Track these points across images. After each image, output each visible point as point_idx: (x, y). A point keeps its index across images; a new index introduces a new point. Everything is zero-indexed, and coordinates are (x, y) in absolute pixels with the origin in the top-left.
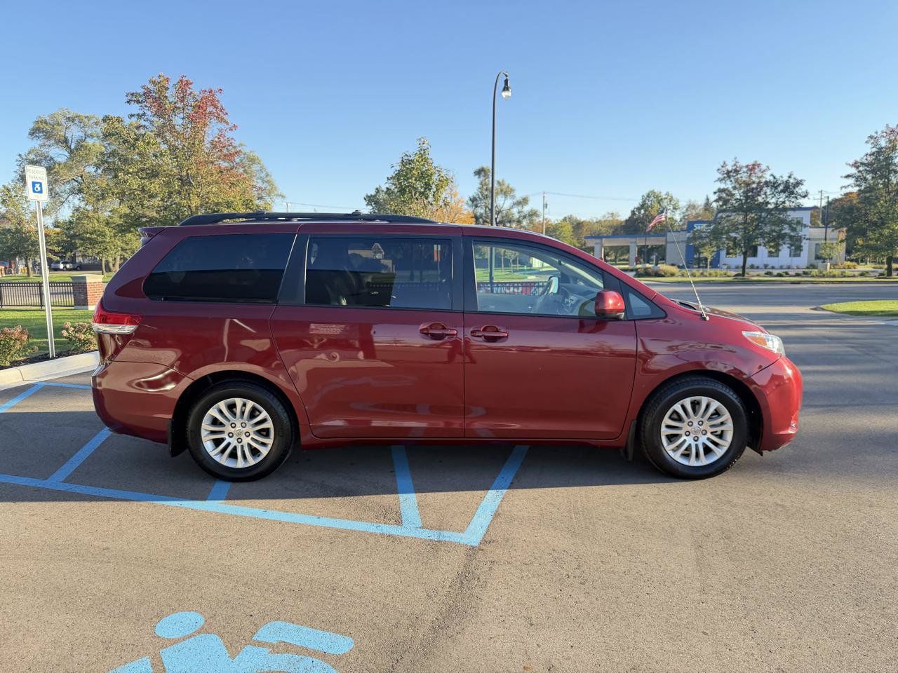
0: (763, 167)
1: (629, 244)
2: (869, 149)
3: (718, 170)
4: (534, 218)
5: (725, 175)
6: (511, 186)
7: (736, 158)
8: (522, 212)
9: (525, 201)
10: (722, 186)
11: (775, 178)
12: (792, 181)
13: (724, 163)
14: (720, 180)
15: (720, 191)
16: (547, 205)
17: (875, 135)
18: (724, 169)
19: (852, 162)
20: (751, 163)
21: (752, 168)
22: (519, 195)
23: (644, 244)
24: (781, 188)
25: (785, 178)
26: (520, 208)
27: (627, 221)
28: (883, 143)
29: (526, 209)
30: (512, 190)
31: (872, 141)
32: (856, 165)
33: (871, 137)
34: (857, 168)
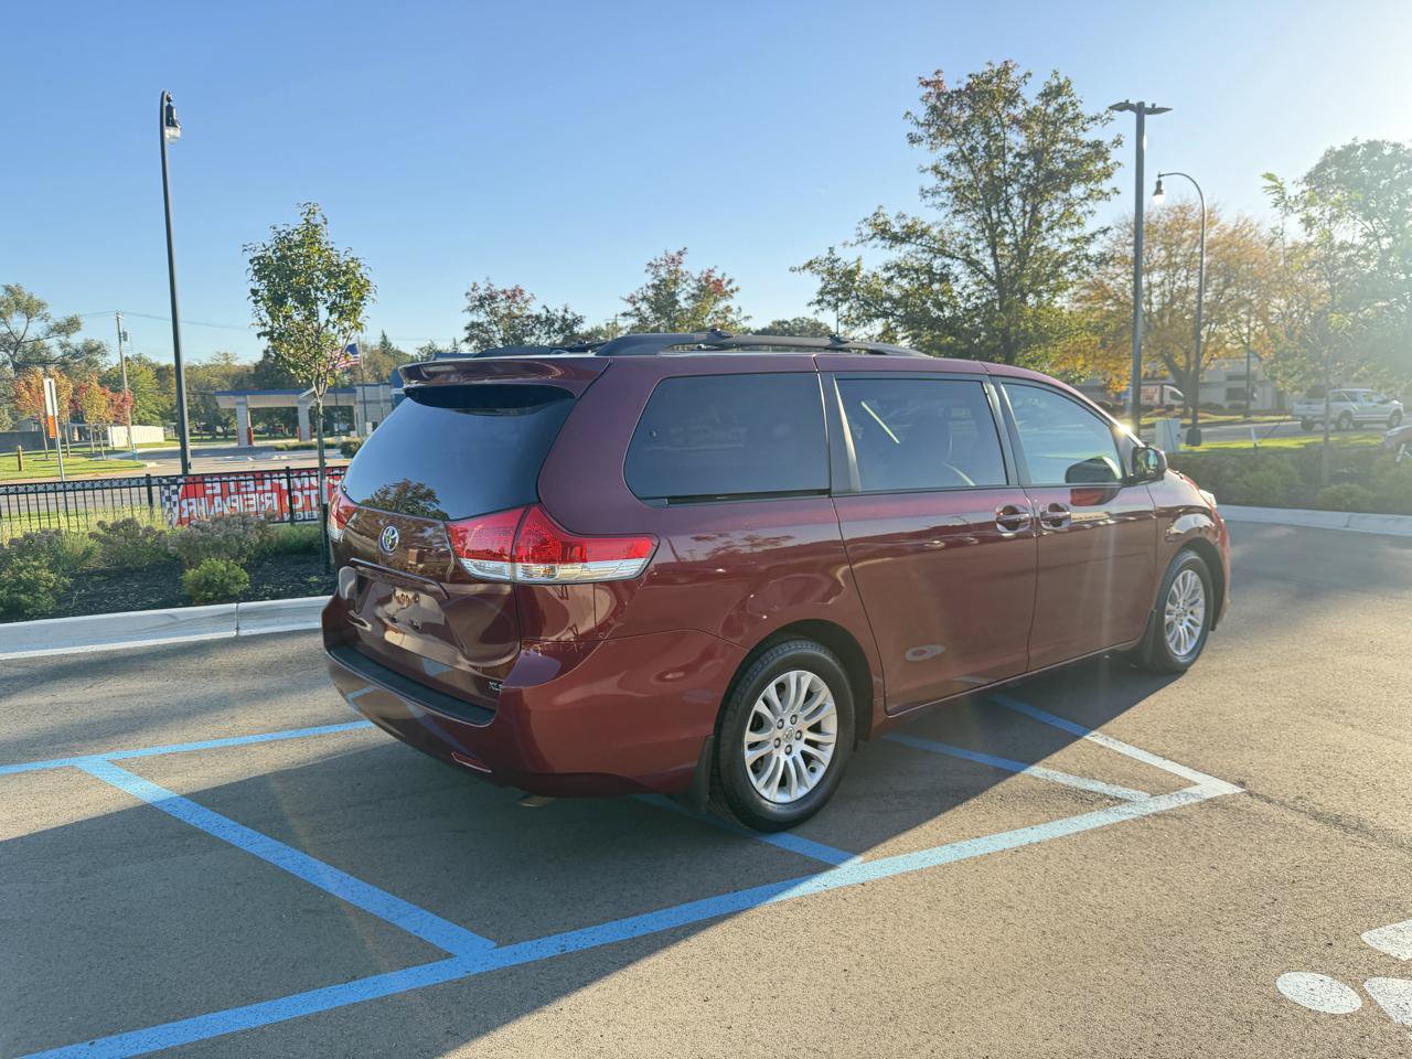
0: (527, 295)
1: (295, 405)
2: (649, 279)
3: (467, 294)
4: (97, 357)
5: (477, 303)
6: (36, 297)
7: (488, 279)
8: (68, 345)
9: (72, 325)
10: (474, 318)
11: (548, 311)
12: (569, 316)
13: (475, 284)
14: (472, 310)
15: (473, 326)
16: (125, 334)
17: (655, 263)
18: (475, 294)
19: (627, 296)
20: (509, 287)
21: (513, 295)
22: (58, 315)
23: (334, 404)
24: (557, 326)
25: (560, 314)
26: (62, 338)
27: (257, 367)
28: (663, 273)
29: (76, 340)
30: (41, 305)
31: (652, 270)
32: (632, 300)
33: (650, 264)
34: (634, 303)
